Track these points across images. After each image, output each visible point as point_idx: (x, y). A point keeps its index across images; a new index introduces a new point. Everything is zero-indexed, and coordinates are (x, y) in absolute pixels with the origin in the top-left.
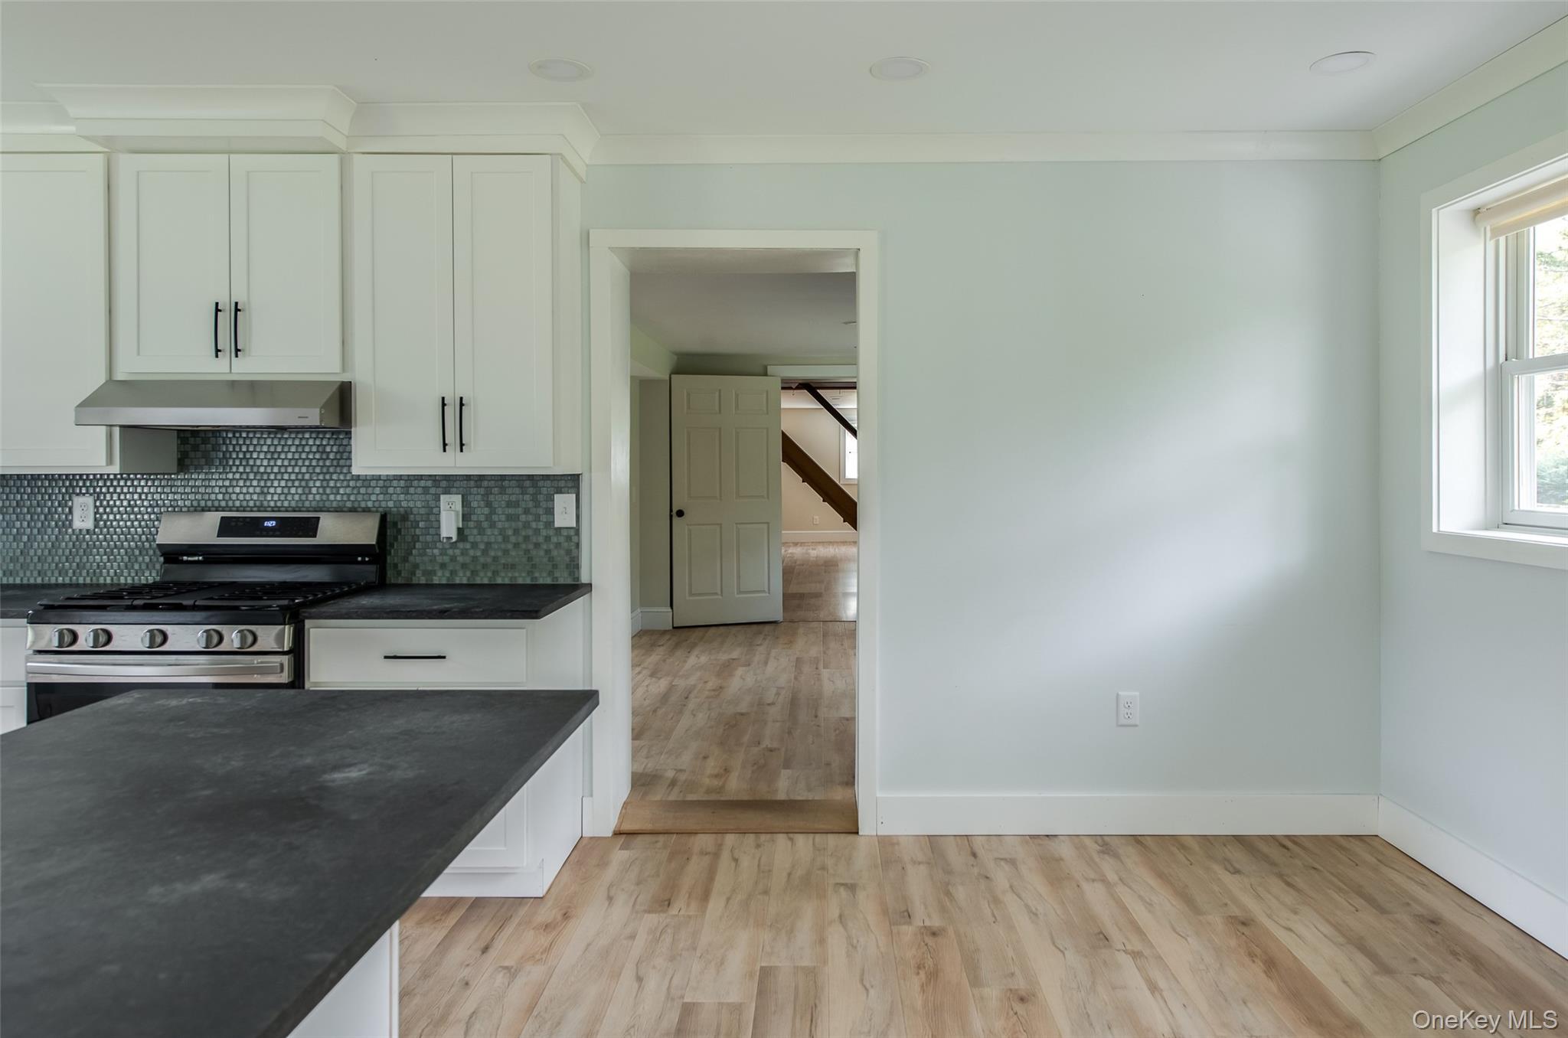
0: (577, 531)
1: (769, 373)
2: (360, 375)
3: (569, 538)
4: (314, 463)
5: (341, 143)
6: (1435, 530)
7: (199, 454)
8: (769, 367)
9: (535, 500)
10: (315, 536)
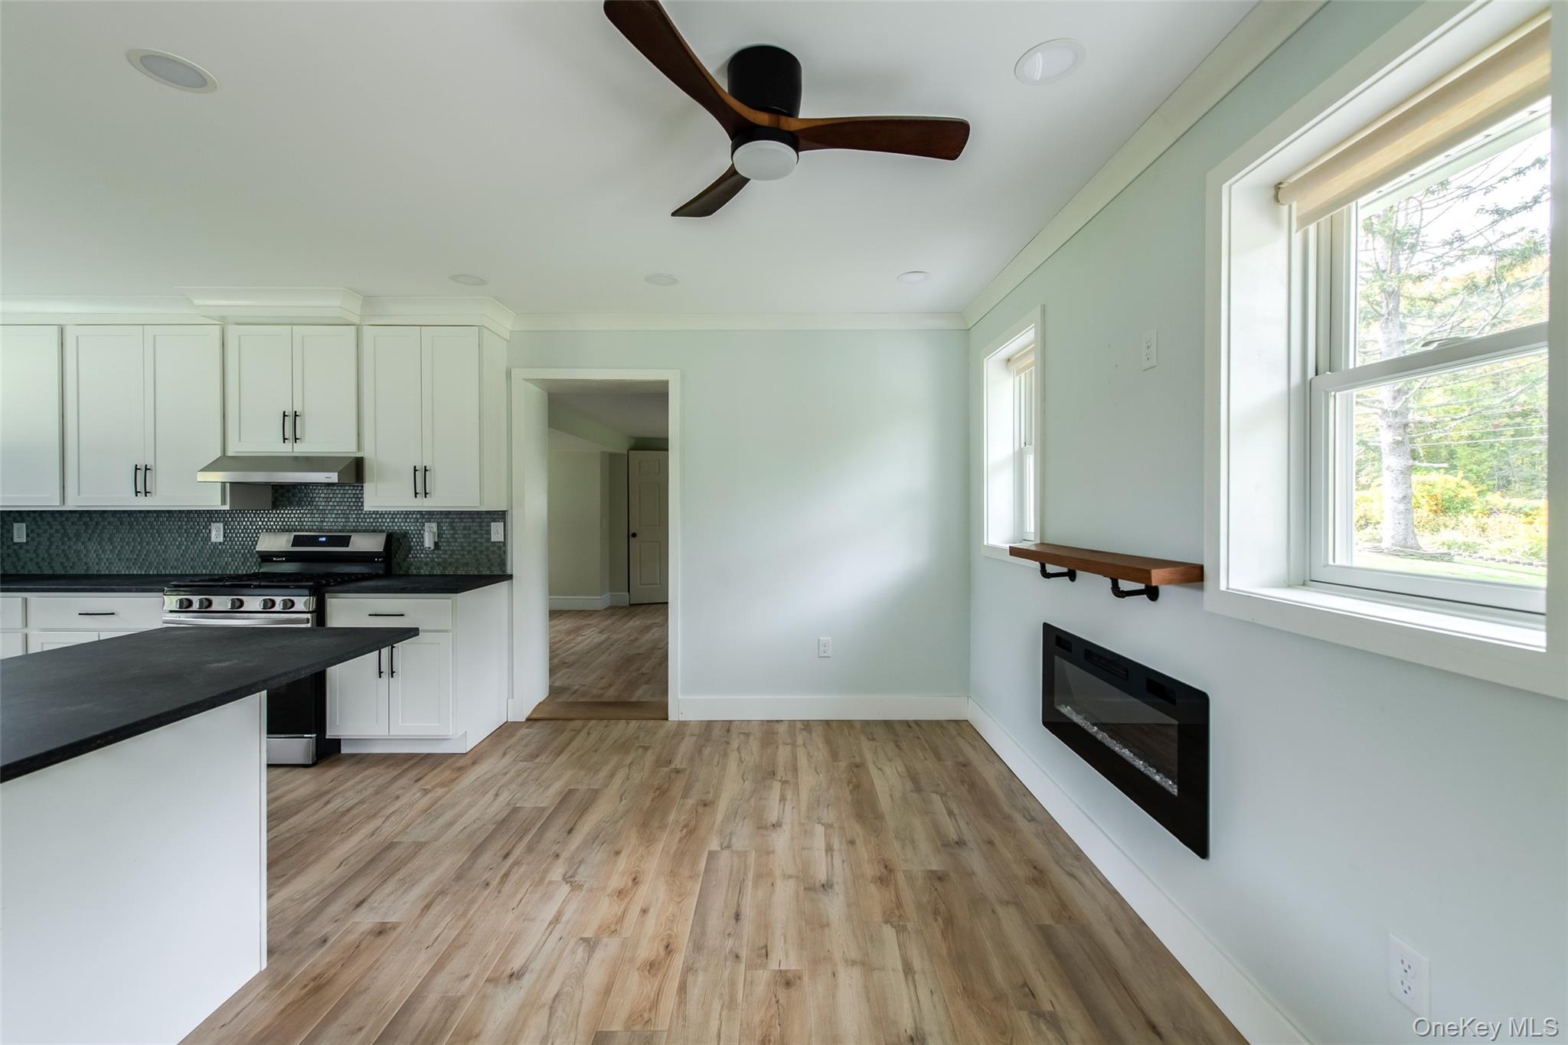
0: (504, 543)
2: (367, 453)
3: (500, 548)
4: (352, 504)
5: (357, 320)
6: (985, 543)
7: (285, 499)
9: (481, 526)
10: (348, 546)
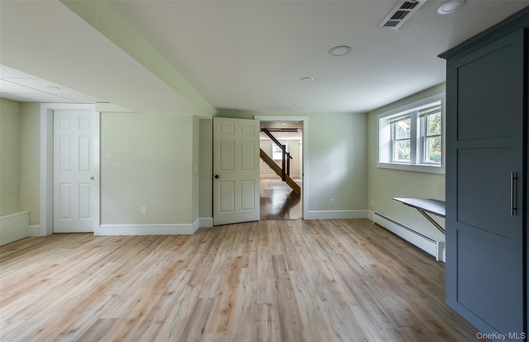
1: (255, 118)
8: (255, 116)
